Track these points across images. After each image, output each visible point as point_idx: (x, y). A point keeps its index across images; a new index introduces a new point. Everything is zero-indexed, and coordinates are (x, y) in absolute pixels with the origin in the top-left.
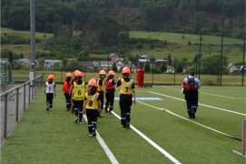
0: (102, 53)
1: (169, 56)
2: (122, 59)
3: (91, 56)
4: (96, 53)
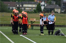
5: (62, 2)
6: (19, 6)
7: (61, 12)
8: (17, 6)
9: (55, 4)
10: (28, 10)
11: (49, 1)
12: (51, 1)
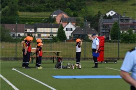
5: (101, 24)
8: (26, 30)
9: (89, 27)
11: (80, 22)
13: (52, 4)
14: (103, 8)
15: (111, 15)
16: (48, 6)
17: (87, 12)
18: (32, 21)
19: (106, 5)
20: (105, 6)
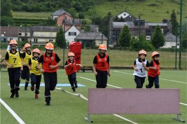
0: (37, 10)
1: (173, 16)
2: (77, 20)
3: (16, 15)
4: (26, 10)
5: (111, 29)
6: (26, 34)
7: (108, 47)
8: (20, 34)
9: (98, 31)
10: (43, 42)
11: (86, 25)
12: (91, 26)
13: (54, 3)
14: (115, 8)
15: (124, 17)
16: (48, 5)
17: (95, 13)
18: (28, 23)
19: (119, 5)
20: (117, 6)
